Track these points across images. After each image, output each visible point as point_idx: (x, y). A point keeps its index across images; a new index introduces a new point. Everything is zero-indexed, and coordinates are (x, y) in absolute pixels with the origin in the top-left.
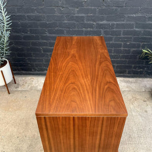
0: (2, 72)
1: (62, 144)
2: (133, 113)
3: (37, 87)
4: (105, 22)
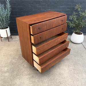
0: (6, 30)
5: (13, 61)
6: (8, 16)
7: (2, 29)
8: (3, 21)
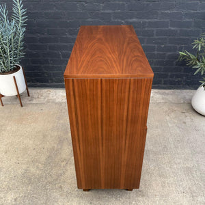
0: (14, 77)
1: (89, 117)
2: (170, 125)
3: (55, 99)
4: (135, 20)
5: (33, 170)
6: (18, 39)
7: (4, 73)
8: (5, 53)
